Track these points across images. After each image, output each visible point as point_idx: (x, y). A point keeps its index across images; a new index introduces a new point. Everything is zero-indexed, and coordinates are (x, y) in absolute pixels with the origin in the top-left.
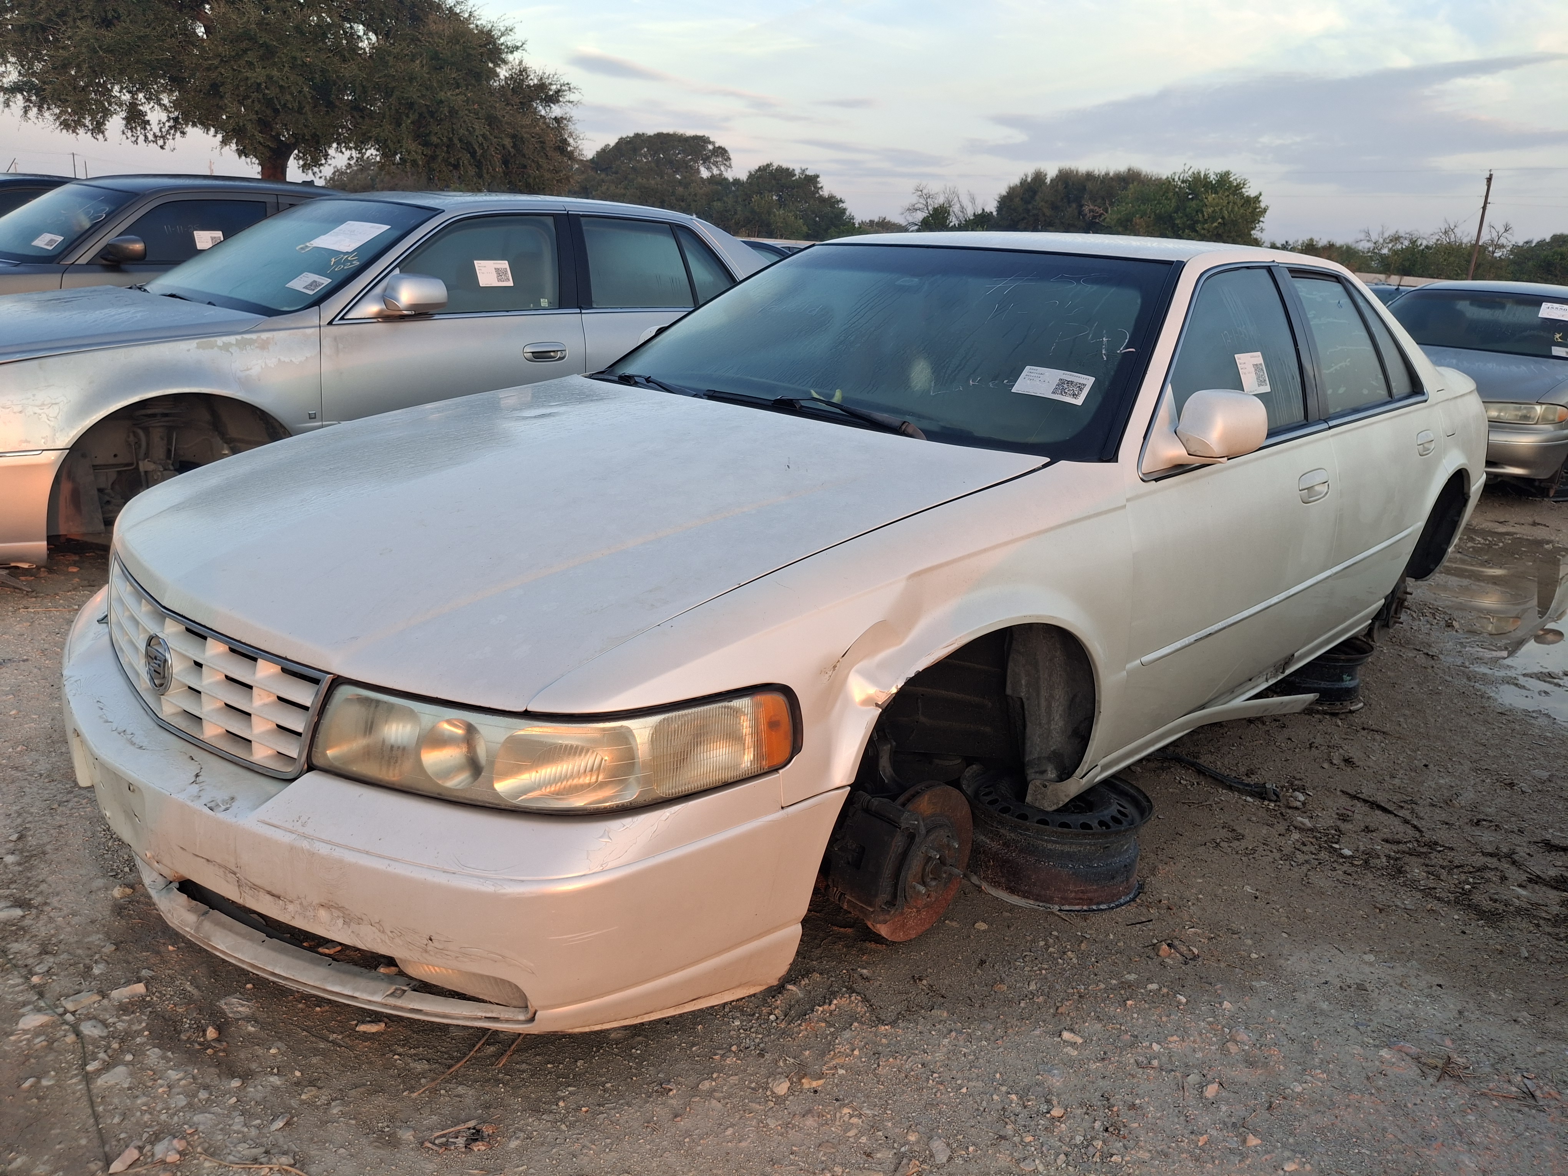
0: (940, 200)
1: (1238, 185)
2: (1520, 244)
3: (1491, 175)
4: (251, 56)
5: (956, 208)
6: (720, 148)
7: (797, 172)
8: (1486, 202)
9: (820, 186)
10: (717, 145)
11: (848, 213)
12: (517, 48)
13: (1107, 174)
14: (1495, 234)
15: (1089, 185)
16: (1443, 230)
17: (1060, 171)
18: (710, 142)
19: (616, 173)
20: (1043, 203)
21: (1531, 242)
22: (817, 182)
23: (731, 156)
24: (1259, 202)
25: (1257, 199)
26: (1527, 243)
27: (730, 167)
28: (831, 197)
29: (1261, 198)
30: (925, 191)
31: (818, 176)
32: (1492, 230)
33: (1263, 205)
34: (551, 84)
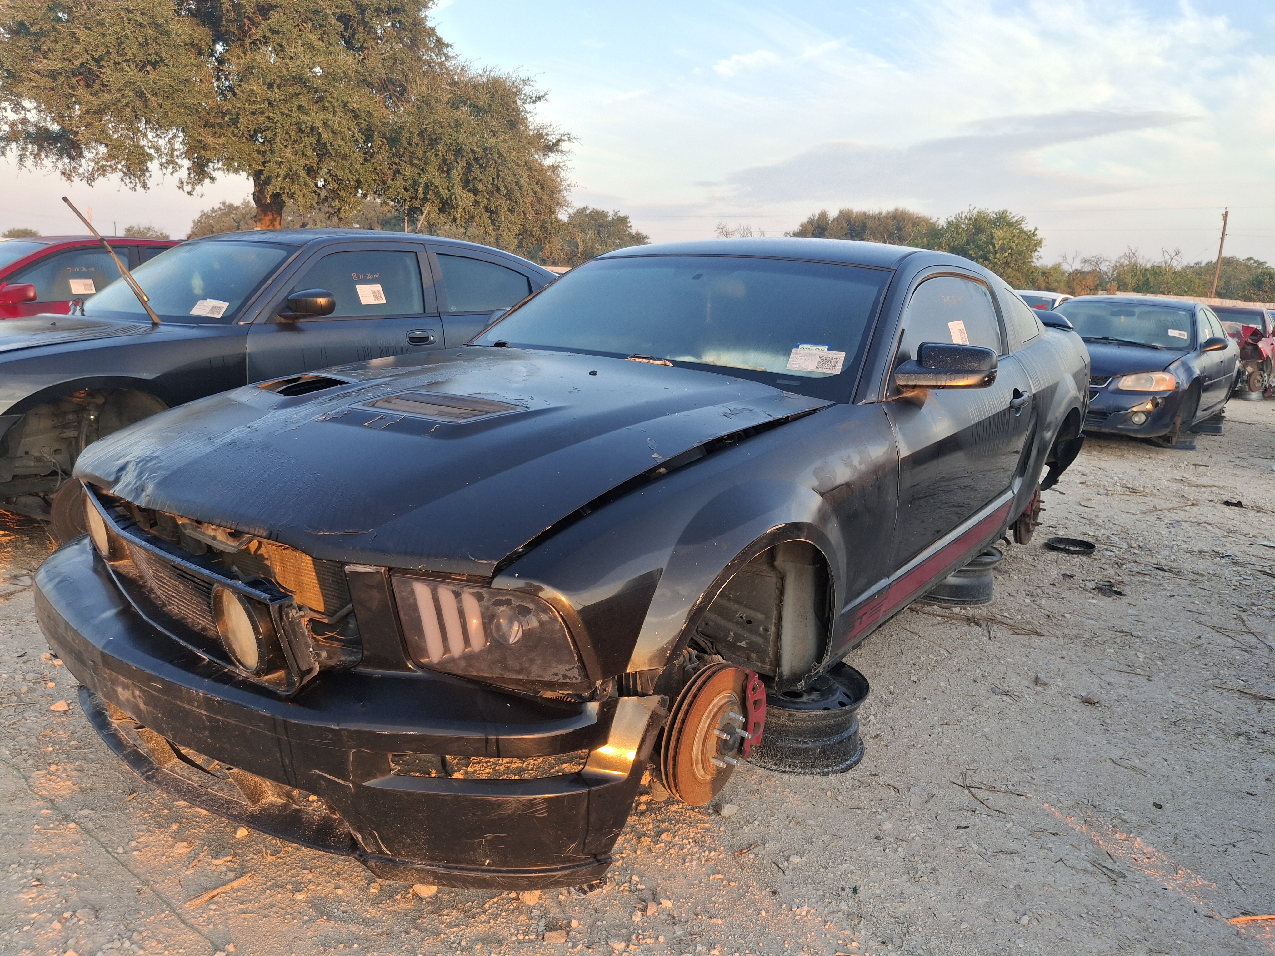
1: (1017, 222)
2: (1192, 265)
3: (1227, 212)
4: (304, 100)
12: (539, 98)
13: (880, 214)
14: (1168, 257)
15: (869, 223)
17: (841, 212)
21: (1201, 263)
22: (627, 222)
26: (1197, 264)
31: (628, 217)
32: (1166, 254)
34: (547, 135)
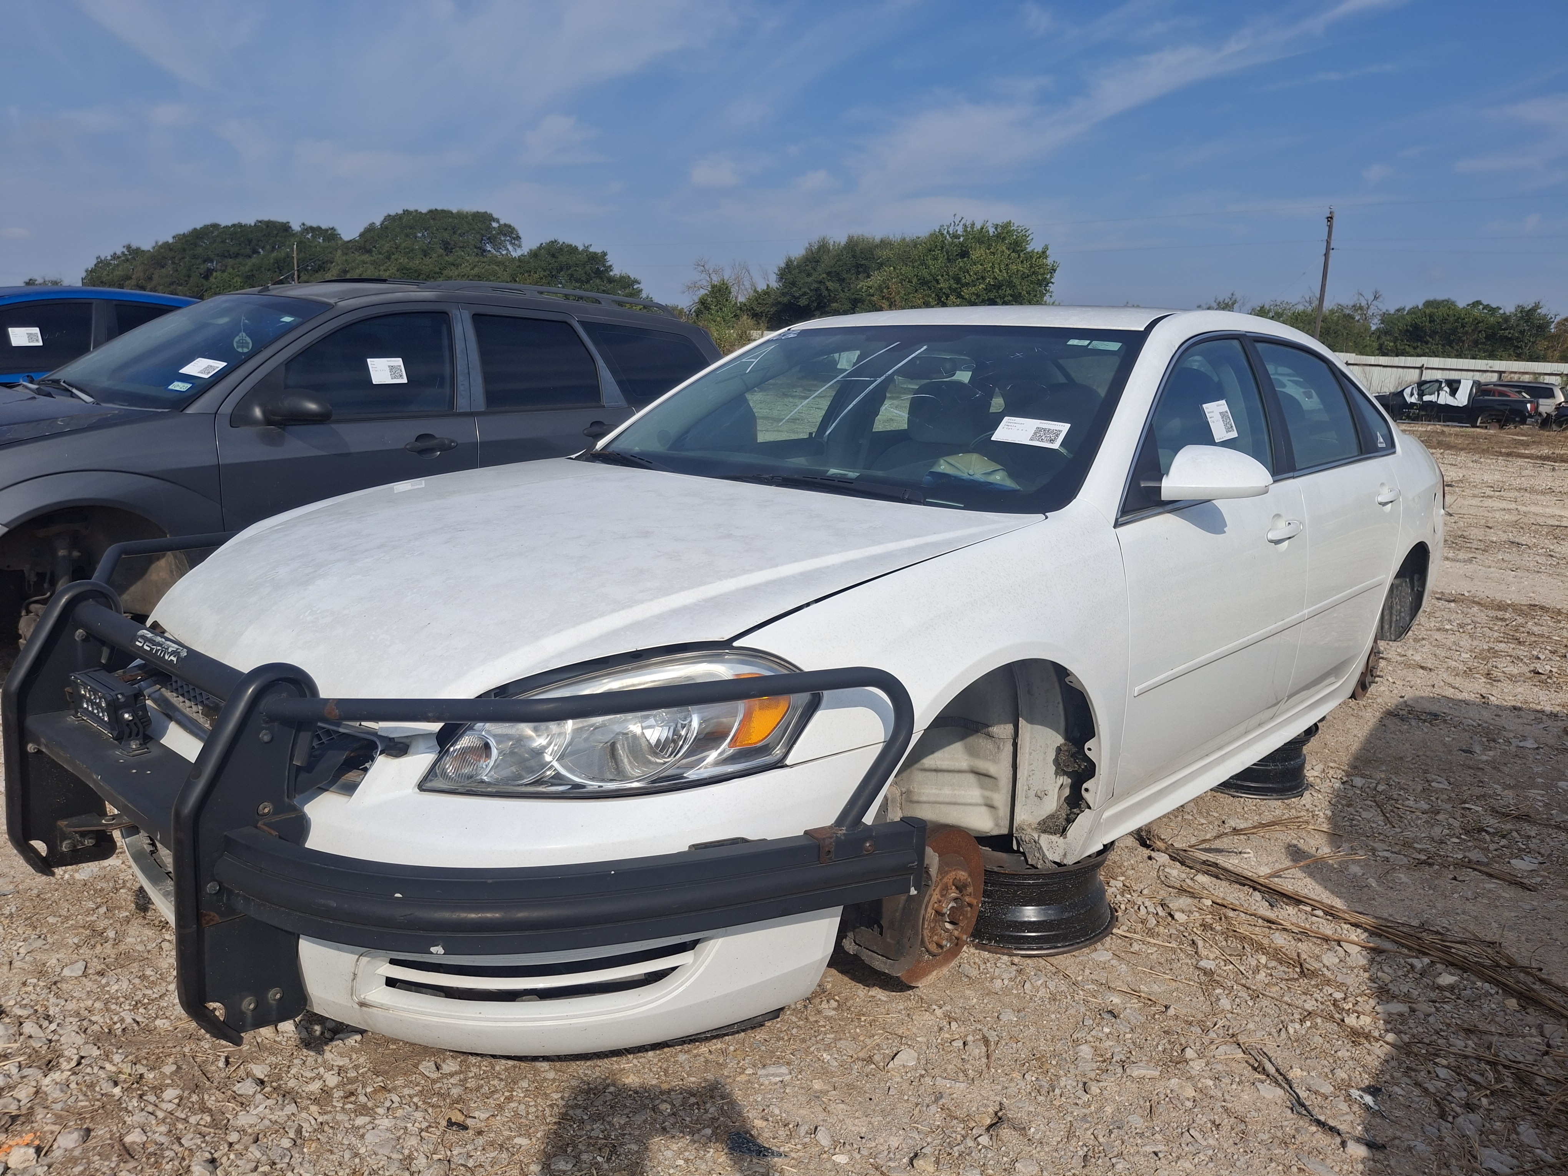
0: (728, 275)
5: (747, 284)
6: (505, 225)
7: (581, 248)
9: (609, 264)
10: (502, 222)
11: (645, 295)
18: (494, 220)
23: (521, 235)
24: (1046, 257)
25: (1044, 254)
27: (520, 246)
28: (622, 278)
29: (1048, 253)
30: (708, 267)
33: (1049, 261)
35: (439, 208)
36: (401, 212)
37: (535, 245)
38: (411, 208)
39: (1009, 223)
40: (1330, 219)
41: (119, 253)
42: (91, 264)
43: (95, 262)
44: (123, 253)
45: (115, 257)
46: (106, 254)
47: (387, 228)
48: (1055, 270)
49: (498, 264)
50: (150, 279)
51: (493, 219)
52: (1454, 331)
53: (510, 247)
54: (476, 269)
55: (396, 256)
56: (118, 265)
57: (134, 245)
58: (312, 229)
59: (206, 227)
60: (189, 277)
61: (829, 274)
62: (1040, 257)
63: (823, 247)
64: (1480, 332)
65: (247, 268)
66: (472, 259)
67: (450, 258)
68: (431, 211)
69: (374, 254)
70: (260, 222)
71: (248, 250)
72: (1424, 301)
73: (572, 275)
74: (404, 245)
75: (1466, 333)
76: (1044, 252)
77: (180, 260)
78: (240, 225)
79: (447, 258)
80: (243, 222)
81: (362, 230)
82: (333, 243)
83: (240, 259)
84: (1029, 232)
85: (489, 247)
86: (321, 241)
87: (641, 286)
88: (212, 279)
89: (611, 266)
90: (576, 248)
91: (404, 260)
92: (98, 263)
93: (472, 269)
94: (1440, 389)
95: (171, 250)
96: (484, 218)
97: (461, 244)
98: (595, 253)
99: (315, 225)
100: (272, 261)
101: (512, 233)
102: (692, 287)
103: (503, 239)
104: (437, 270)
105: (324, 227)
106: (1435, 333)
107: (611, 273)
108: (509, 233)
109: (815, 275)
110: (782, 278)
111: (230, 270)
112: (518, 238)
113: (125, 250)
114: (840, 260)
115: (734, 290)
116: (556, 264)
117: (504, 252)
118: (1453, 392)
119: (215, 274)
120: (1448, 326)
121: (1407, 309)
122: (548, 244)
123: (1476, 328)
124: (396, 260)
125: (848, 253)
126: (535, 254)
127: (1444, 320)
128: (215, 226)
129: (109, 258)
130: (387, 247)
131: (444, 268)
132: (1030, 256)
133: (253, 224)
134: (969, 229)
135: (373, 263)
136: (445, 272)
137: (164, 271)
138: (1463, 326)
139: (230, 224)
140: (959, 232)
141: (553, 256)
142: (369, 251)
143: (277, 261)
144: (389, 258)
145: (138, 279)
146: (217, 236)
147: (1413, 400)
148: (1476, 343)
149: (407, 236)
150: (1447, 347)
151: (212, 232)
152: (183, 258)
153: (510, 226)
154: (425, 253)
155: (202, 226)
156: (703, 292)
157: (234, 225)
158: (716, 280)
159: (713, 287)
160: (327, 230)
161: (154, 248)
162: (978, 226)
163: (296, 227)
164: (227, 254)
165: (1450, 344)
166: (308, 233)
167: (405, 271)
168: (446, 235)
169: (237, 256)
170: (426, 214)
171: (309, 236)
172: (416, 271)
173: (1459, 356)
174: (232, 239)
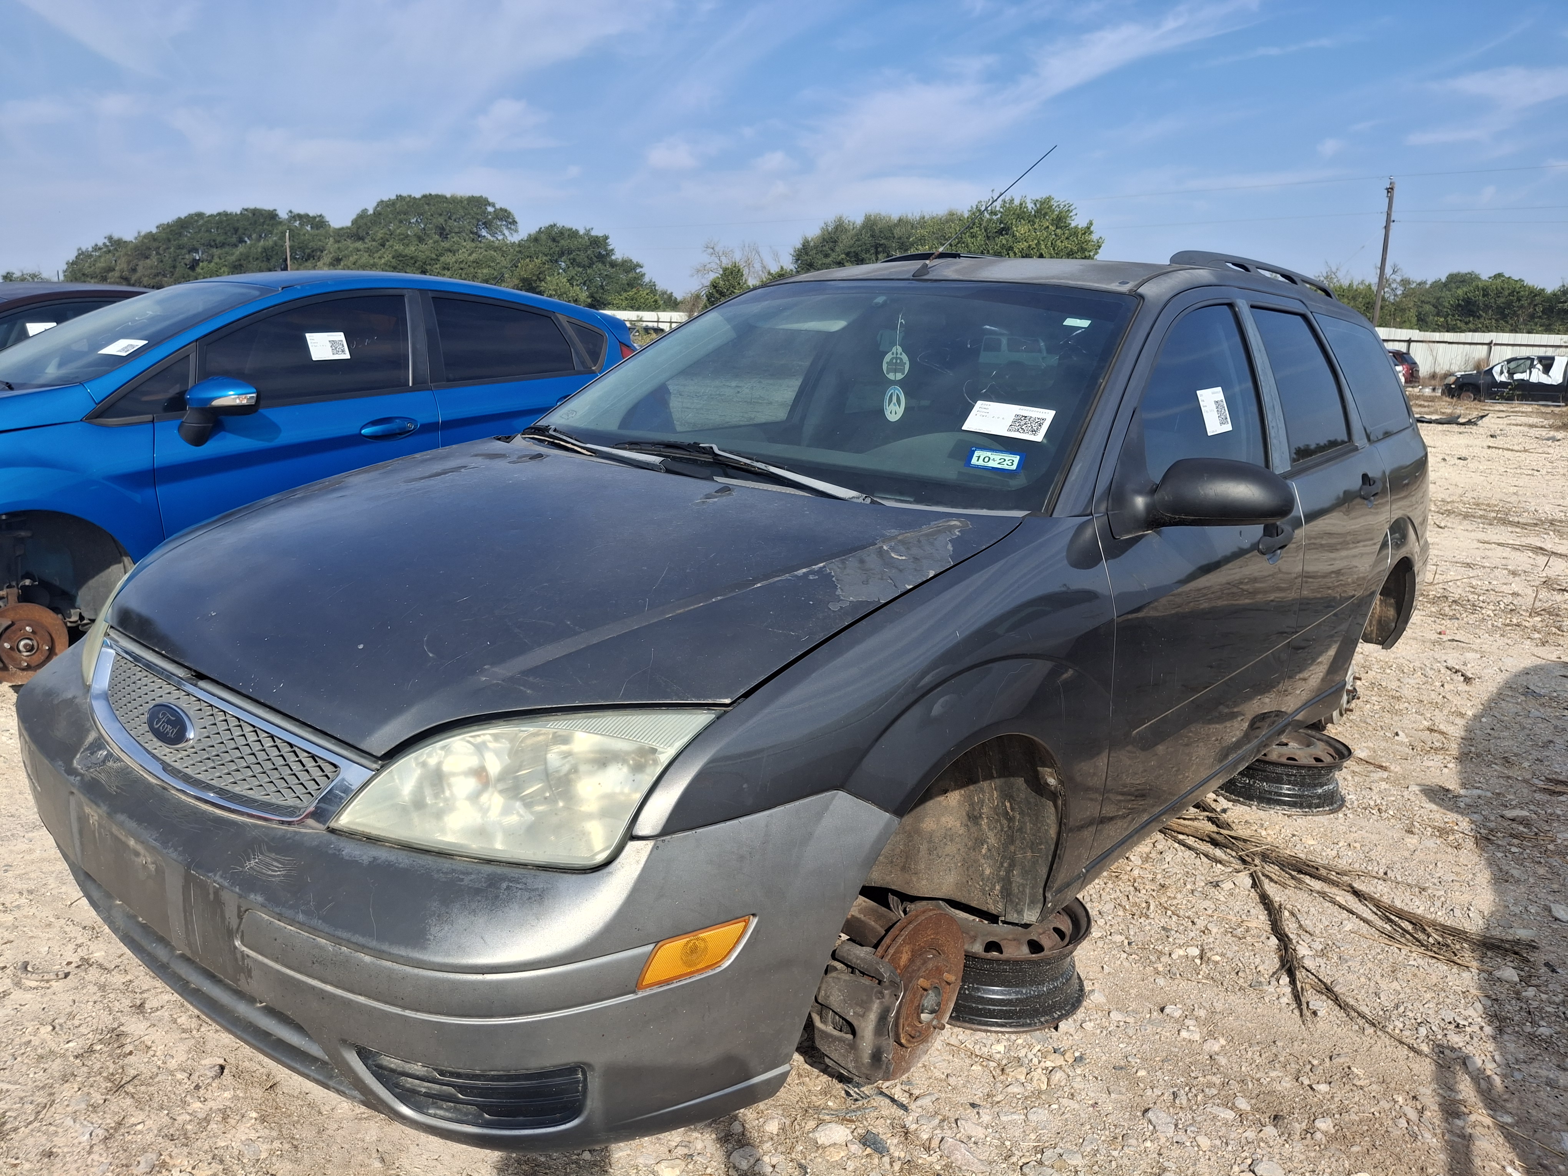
0: (738, 257)
2: (1413, 285)
3: (1393, 184)
5: (758, 266)
6: (501, 209)
7: (582, 232)
8: (1389, 221)
9: (610, 248)
10: (498, 206)
11: (647, 279)
13: (922, 219)
15: (900, 232)
16: (1325, 274)
18: (489, 204)
19: (374, 240)
20: (843, 256)
22: (606, 244)
23: (517, 219)
24: (1091, 234)
25: (1088, 230)
27: (516, 231)
28: (624, 262)
29: (1092, 229)
30: (717, 249)
31: (606, 238)
33: (1094, 237)
35: (433, 193)
36: (394, 197)
37: (533, 230)
38: (404, 194)
39: (1049, 199)
40: (1390, 190)
41: (100, 244)
42: (72, 256)
43: (76, 254)
44: (104, 244)
45: (96, 248)
46: (87, 245)
47: (380, 214)
48: (1100, 247)
49: (495, 249)
50: (134, 270)
51: (487, 203)
52: (1509, 304)
53: (506, 232)
54: (474, 255)
55: (391, 243)
56: (100, 257)
57: (116, 236)
58: (300, 217)
59: (190, 216)
60: (174, 267)
61: (848, 254)
62: (1085, 233)
63: (840, 226)
64: (1535, 305)
65: (233, 258)
66: (470, 245)
67: (446, 245)
68: (425, 196)
69: (366, 241)
70: (246, 210)
71: (234, 239)
72: (1447, 274)
73: (574, 260)
74: (398, 231)
75: (1522, 307)
76: (1089, 228)
77: (165, 250)
78: (226, 214)
79: (443, 244)
80: (229, 211)
81: (354, 216)
82: (322, 231)
83: (227, 249)
84: (1073, 207)
85: (484, 233)
86: (309, 228)
87: (643, 270)
88: (198, 270)
89: (613, 250)
90: (577, 232)
91: (399, 247)
92: (79, 255)
93: (470, 255)
94: (1532, 366)
95: (155, 240)
96: (479, 203)
97: (457, 230)
98: (597, 237)
99: (302, 212)
100: (259, 250)
101: (508, 217)
102: (702, 270)
103: (499, 223)
104: (434, 256)
105: (311, 215)
106: (1487, 307)
107: (613, 257)
108: (506, 217)
109: (833, 255)
110: (797, 260)
111: (216, 260)
112: (514, 222)
113: (106, 241)
114: (858, 240)
115: (745, 272)
116: (557, 249)
117: (500, 237)
118: (1547, 369)
119: (201, 264)
120: (1503, 300)
121: (1429, 282)
122: (547, 228)
123: (1532, 301)
124: (392, 247)
125: (867, 232)
126: (535, 239)
127: (1498, 294)
128: (200, 215)
129: (90, 249)
130: (380, 235)
131: (441, 255)
132: (1075, 232)
133: (239, 212)
134: (1007, 205)
135: (368, 250)
136: (442, 259)
137: (148, 261)
138: (1519, 300)
139: (215, 213)
140: (998, 209)
141: (554, 240)
142: (361, 239)
143: (265, 250)
144: (383, 245)
145: (122, 271)
146: (202, 226)
147: (1504, 378)
148: (1532, 317)
149: (401, 222)
150: (1501, 322)
151: (197, 221)
152: (168, 248)
153: (506, 211)
154: (421, 240)
155: (186, 215)
156: (712, 276)
157: (219, 214)
158: (726, 262)
159: (725, 270)
160: (314, 218)
161: (136, 238)
162: (1017, 202)
163: (283, 215)
164: (213, 244)
165: (1504, 317)
166: (296, 221)
167: (400, 259)
168: (441, 220)
169: (223, 245)
170: (420, 199)
171: (297, 223)
172: (412, 258)
173: (1514, 330)
174: (218, 228)
